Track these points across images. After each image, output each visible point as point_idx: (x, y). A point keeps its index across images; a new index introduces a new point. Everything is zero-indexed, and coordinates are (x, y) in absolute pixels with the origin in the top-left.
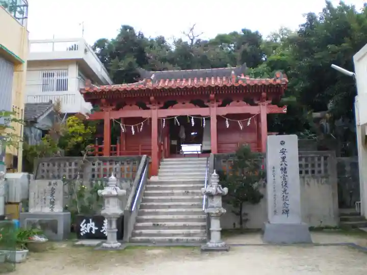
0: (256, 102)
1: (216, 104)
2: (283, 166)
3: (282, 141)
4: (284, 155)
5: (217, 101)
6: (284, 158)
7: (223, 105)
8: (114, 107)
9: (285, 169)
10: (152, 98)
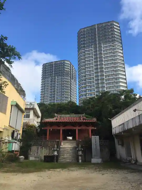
0: (88, 126)
1: (78, 126)
3: (95, 137)
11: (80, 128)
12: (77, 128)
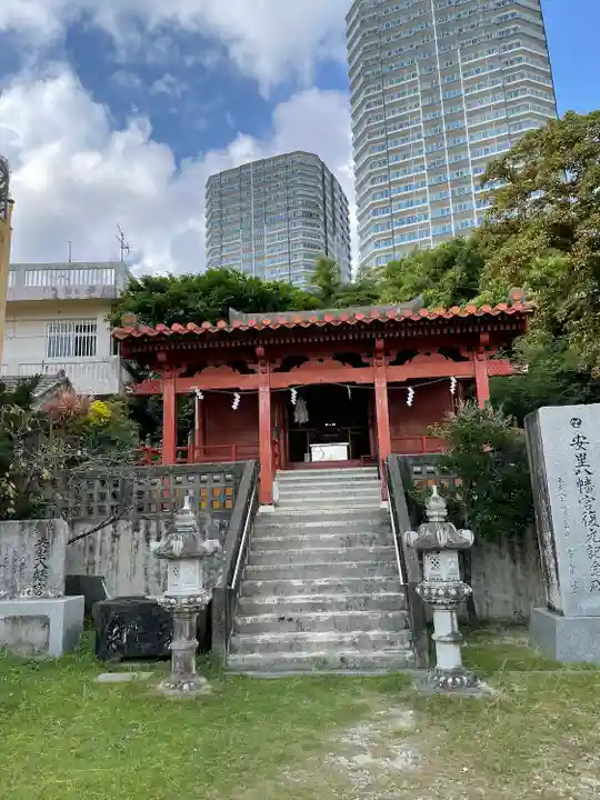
0: (465, 354)
1: (384, 361)
2: (583, 476)
3: (575, 419)
4: (582, 451)
5: (387, 354)
6: (582, 458)
7: (400, 361)
8: (184, 370)
9: (588, 482)
10: (260, 350)
11: (401, 373)
12: (379, 377)
